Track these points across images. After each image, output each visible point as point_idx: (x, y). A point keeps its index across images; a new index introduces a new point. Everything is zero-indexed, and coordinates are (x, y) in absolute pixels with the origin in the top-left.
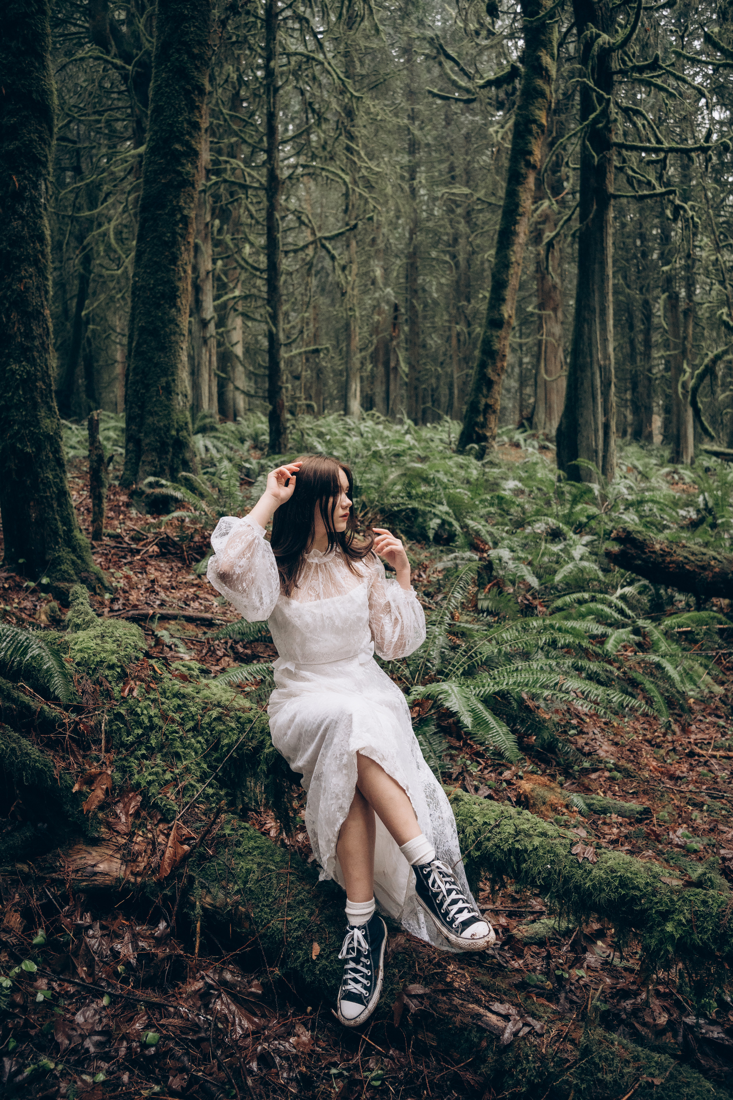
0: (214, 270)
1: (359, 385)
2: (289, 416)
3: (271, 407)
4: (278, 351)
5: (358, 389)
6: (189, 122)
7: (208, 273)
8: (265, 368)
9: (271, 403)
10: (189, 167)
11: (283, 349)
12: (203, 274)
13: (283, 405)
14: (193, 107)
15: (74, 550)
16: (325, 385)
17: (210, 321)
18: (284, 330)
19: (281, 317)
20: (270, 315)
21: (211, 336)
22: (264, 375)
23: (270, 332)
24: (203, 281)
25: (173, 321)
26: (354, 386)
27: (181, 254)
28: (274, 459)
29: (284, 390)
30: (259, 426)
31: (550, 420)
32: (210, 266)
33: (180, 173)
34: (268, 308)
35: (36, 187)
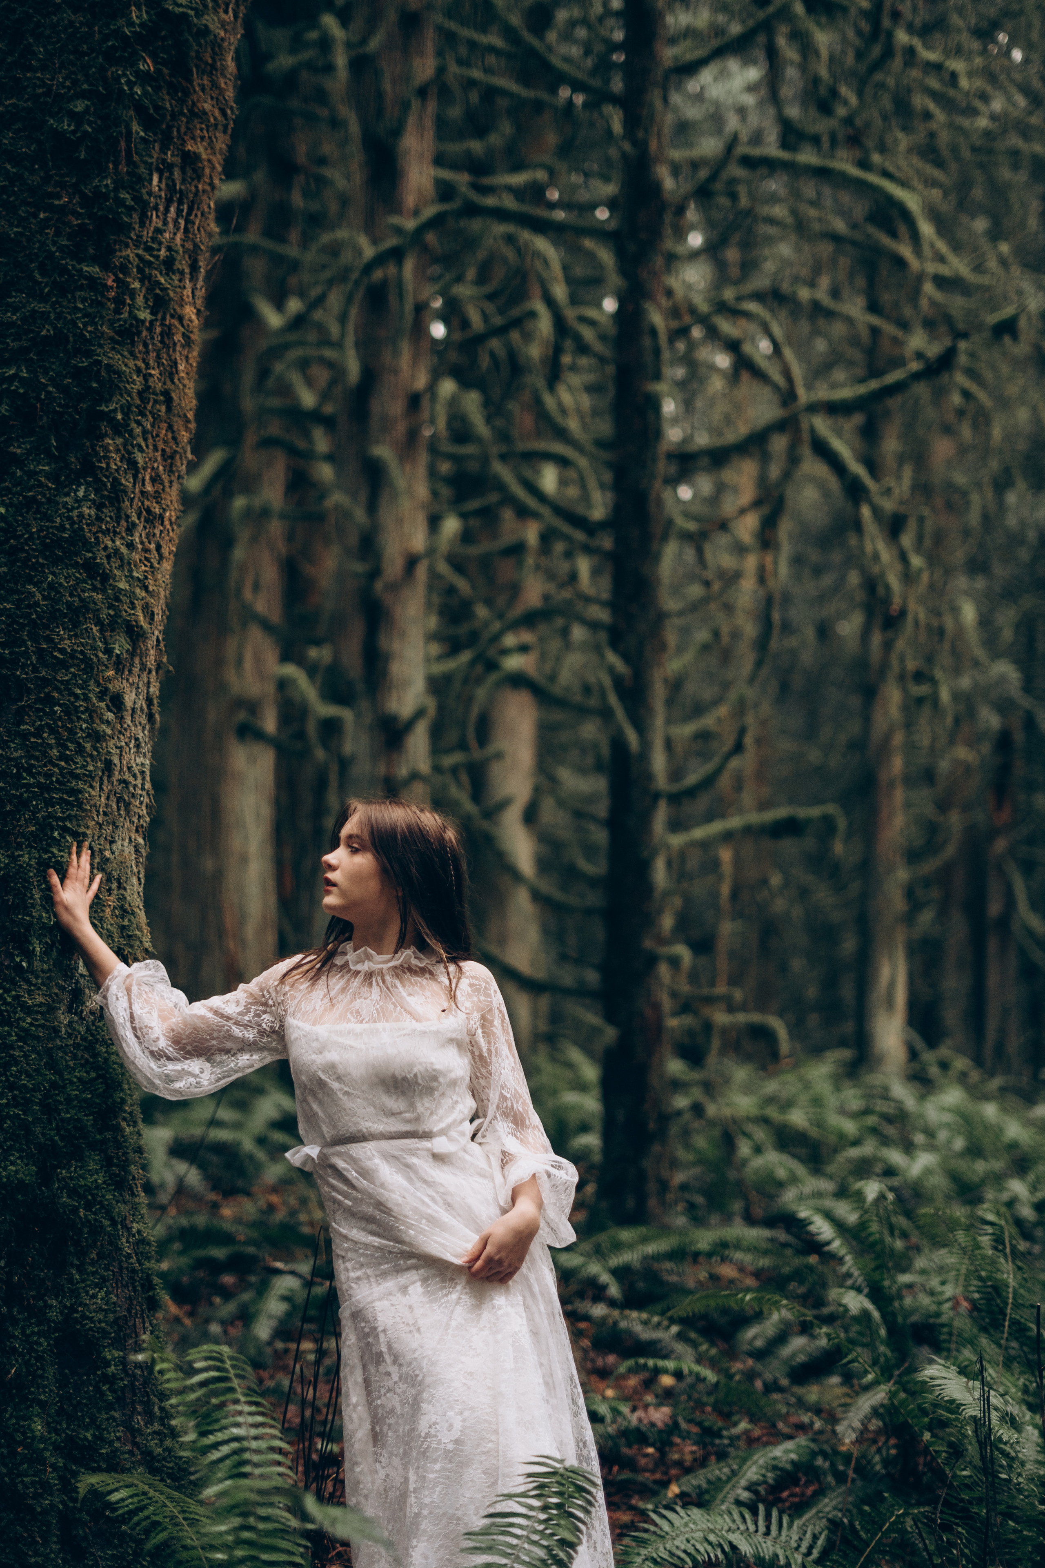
0: (431, 552)
2: (675, 1067)
3: (610, 1034)
4: (646, 819)
7: (412, 562)
8: (593, 882)
9: (610, 1017)
11: (661, 816)
12: (393, 566)
13: (659, 1027)
16: (784, 968)
17: (410, 724)
18: (669, 745)
19: (658, 694)
20: (618, 682)
21: (415, 776)
22: (588, 912)
23: (618, 745)
24: (394, 587)
26: (885, 972)
27: (143, 208)
28: (617, 1246)
29: (664, 970)
30: (570, 1098)
32: (418, 541)
34: (613, 658)
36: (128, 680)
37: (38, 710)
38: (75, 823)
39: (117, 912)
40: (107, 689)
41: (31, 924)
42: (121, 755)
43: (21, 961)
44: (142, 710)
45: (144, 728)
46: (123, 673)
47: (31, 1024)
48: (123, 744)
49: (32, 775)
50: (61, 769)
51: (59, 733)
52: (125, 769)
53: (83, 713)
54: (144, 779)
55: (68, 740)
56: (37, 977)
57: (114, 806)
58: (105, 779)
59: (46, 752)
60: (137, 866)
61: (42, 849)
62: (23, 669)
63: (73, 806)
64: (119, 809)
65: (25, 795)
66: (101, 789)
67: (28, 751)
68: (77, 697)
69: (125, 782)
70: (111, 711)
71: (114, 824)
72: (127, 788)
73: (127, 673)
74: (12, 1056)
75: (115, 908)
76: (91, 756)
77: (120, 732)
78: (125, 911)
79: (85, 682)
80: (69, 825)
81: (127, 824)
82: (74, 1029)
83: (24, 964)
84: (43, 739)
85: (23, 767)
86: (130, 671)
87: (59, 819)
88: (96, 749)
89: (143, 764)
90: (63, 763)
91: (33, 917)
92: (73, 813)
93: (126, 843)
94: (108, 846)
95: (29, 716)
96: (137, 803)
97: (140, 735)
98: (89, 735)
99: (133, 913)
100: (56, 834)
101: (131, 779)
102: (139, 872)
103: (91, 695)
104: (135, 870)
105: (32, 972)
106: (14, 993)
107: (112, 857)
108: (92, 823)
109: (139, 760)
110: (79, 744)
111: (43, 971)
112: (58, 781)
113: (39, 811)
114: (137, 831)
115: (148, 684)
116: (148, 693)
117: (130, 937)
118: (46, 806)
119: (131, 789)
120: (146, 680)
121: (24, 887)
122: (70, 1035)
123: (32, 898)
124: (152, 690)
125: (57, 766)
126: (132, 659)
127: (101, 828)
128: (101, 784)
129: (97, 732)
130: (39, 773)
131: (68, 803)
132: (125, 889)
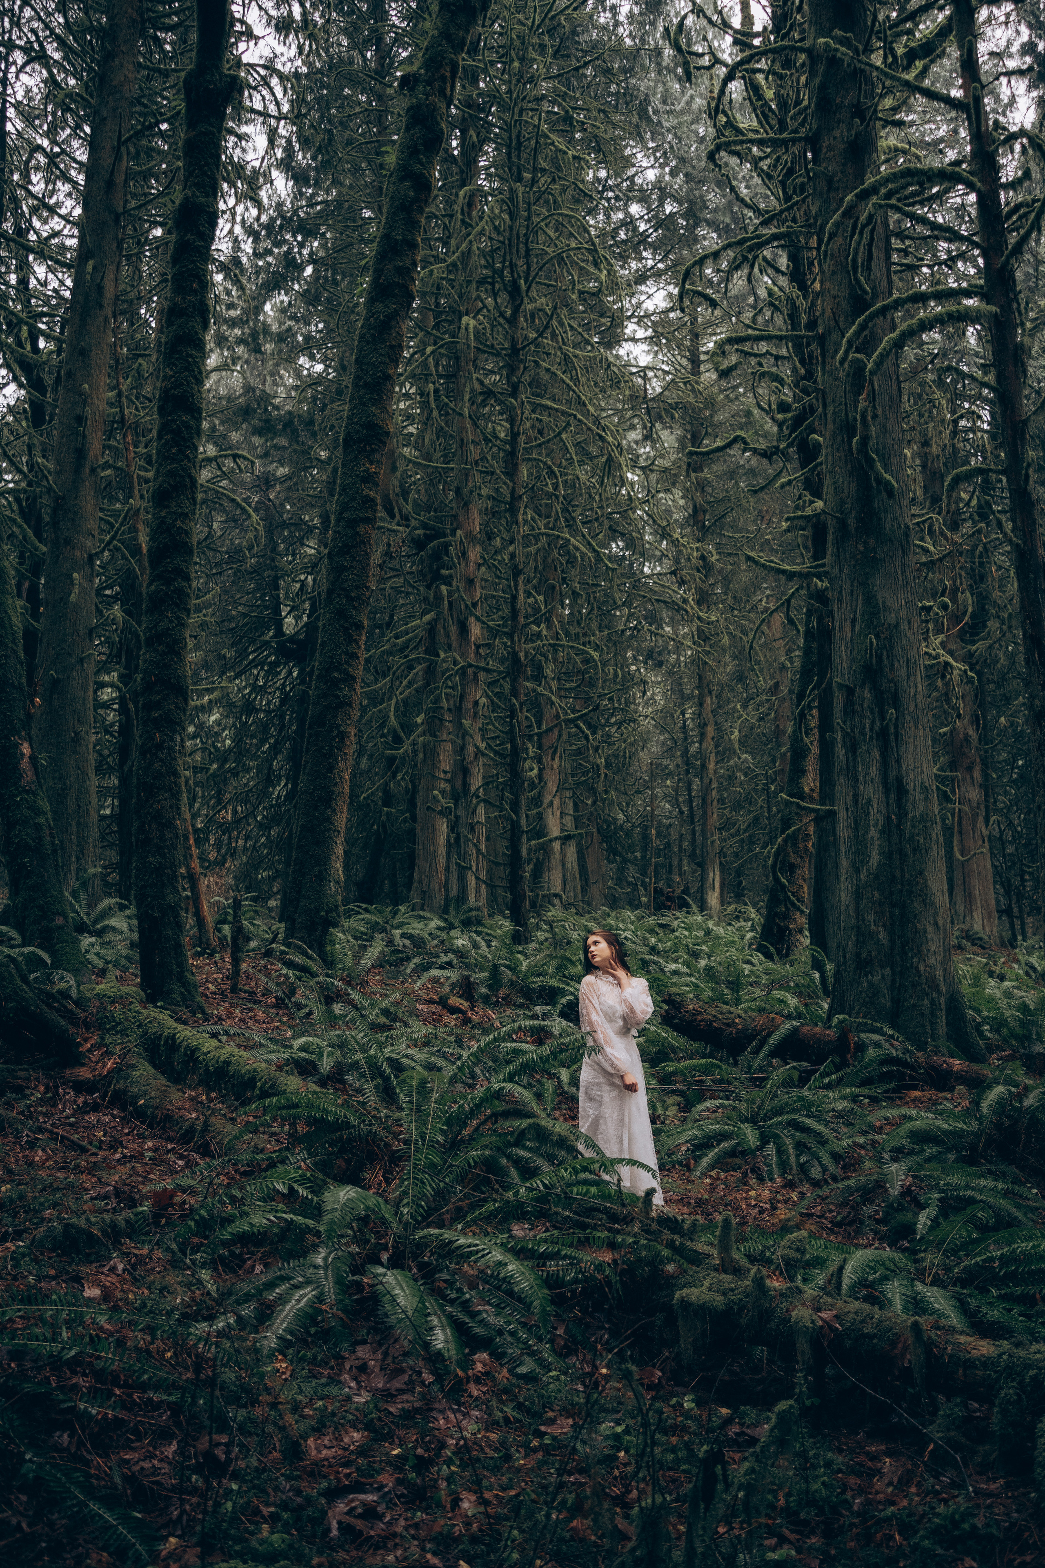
1: (718, 873)
4: (519, 838)
5: (718, 878)
6: (347, 653)
10: (346, 691)
11: (525, 837)
14: (350, 640)
15: (184, 986)
18: (527, 816)
19: (523, 803)
20: (511, 801)
25: (328, 820)
31: (971, 912)
33: (338, 697)
35: (172, 739)
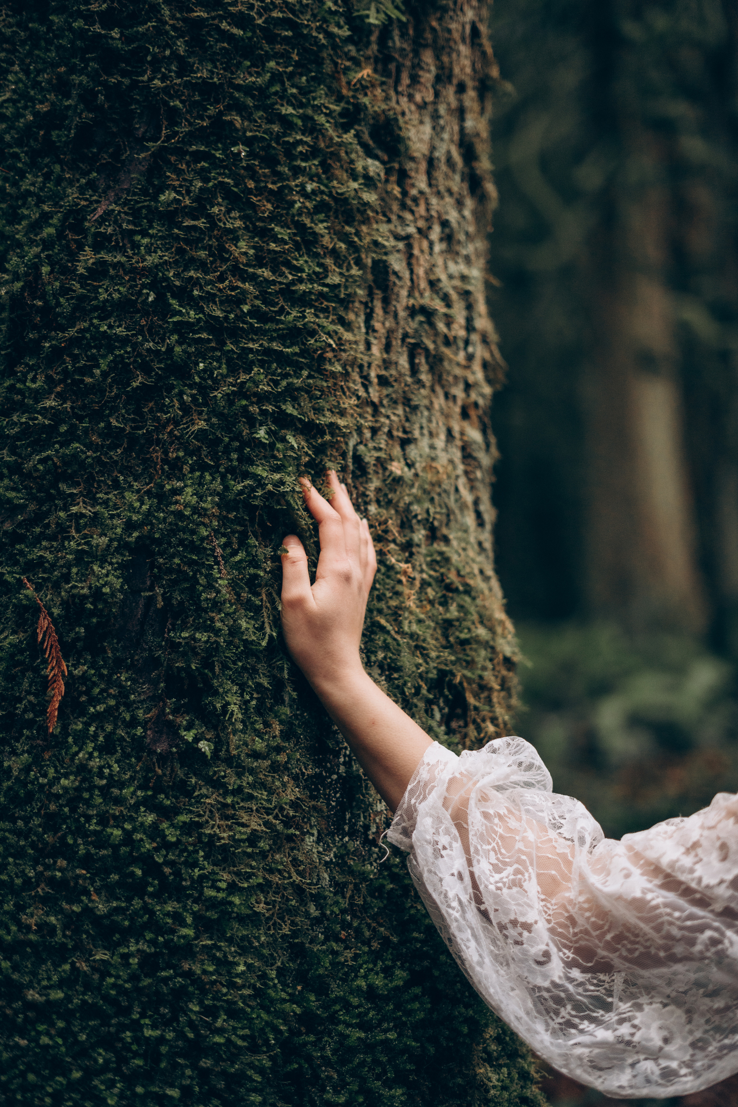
36: (411, 97)
37: (198, 156)
38: (306, 403)
39: (431, 592)
40: (359, 108)
41: (213, 649)
42: (410, 256)
43: (197, 739)
44: (450, 161)
45: (460, 204)
46: (397, 82)
47: (232, 888)
48: (411, 230)
49: (194, 303)
50: (262, 284)
51: (254, 207)
52: (423, 284)
53: (305, 157)
54: (470, 307)
55: (272, 218)
56: (241, 771)
57: (403, 362)
58: (378, 305)
59: (222, 249)
60: (472, 489)
61: (231, 470)
62: (156, 70)
63: (298, 367)
64: (414, 370)
65: (178, 349)
66: (370, 328)
67: (180, 251)
68: (286, 122)
69: (428, 313)
70: (376, 157)
71: (407, 402)
72: (432, 325)
73: (406, 80)
74: (189, 974)
75: (424, 583)
76: (334, 253)
77: (404, 206)
78: (449, 588)
79: (304, 91)
80: (290, 409)
81: (439, 402)
82: (351, 872)
83: (204, 746)
84: (211, 219)
85: (170, 287)
86: (415, 80)
87: (262, 398)
88: (344, 238)
89: (464, 278)
90: (266, 273)
91: (217, 632)
92: (297, 382)
93: (440, 442)
94: (397, 451)
95: (179, 172)
96: (461, 357)
97: (453, 216)
98: (321, 208)
99: (468, 590)
100: (262, 433)
101: (438, 305)
102: (476, 502)
103: (321, 119)
104: (468, 497)
105: (230, 761)
106: (183, 818)
107: (408, 474)
108: (349, 403)
109: (453, 268)
110: (301, 228)
111: (256, 755)
112: (254, 312)
113: (217, 384)
114: (465, 415)
115: (461, 113)
116: (462, 129)
117: (464, 643)
118: (233, 370)
119: (441, 326)
120: (454, 104)
121: (191, 563)
122: (339, 888)
123: (210, 586)
124: (469, 124)
125: (253, 278)
126: (417, 53)
127: (376, 412)
128: (369, 317)
129: (342, 200)
130: (210, 298)
131: (282, 359)
132: (446, 540)
